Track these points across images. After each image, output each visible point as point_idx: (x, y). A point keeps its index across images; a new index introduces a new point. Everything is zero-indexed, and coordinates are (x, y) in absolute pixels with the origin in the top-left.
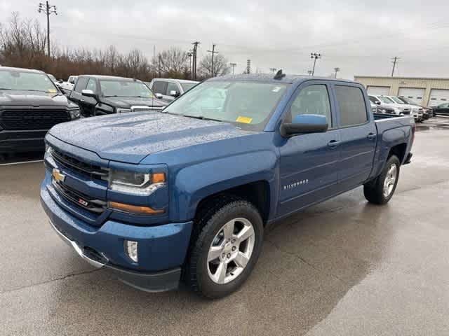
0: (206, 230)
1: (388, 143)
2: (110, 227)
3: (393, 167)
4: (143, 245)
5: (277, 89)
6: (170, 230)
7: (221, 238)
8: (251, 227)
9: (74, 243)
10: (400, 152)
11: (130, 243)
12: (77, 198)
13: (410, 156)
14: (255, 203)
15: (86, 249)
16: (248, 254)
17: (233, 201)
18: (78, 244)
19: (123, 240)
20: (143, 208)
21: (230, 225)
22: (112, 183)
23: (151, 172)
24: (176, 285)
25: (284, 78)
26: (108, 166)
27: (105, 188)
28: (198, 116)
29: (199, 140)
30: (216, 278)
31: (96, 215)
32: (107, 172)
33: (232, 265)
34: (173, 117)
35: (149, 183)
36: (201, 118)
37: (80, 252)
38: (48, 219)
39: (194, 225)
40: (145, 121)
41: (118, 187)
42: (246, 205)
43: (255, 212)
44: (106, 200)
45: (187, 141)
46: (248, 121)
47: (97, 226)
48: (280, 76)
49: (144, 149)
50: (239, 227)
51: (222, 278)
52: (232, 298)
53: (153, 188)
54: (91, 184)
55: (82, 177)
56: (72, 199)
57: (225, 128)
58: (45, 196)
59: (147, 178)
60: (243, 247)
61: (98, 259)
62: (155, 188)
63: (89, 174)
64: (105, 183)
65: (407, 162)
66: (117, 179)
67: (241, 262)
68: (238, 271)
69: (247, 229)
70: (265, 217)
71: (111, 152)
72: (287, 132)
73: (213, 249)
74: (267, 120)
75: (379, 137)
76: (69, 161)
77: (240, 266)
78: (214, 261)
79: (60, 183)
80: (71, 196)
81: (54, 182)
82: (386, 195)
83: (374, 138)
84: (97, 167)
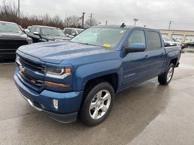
0: (89, 95)
1: (170, 58)
2: (45, 93)
3: (171, 69)
4: (61, 101)
5: (122, 32)
6: (73, 95)
7: (96, 99)
8: (109, 94)
9: (29, 100)
10: (175, 62)
11: (54, 100)
12: (31, 79)
13: (178, 64)
14: (112, 84)
15: (34, 102)
16: (108, 106)
17: (102, 82)
18: (31, 100)
19: (51, 99)
20: (61, 85)
21: (100, 93)
22: (46, 73)
23: (65, 68)
24: (75, 120)
25: (125, 27)
26: (45, 65)
27: (43, 75)
29: (87, 54)
30: (93, 117)
31: (40, 87)
32: (44, 67)
33: (100, 111)
34: (74, 44)
35: (64, 73)
36: (87, 44)
37: (31, 104)
38: (17, 89)
39: (84, 93)
40: (62, 45)
41: (49, 75)
42: (107, 84)
43: (111, 87)
44: (44, 81)
45: (81, 54)
46: (109, 46)
47: (39, 93)
48: (123, 26)
49: (62, 57)
50: (104, 94)
51: (96, 117)
52: (101, 125)
53: (66, 75)
54: (37, 73)
55: (33, 70)
56: (28, 80)
57: (98, 49)
58: (16, 78)
59: (63, 70)
60: (105, 103)
61: (40, 107)
63: (36, 68)
64: (43, 73)
65: (177, 66)
66: (49, 71)
67: (104, 110)
68: (103, 114)
69: (108, 95)
70: (115, 90)
71: (46, 58)
72: (126, 51)
73: (92, 104)
74: (117, 47)
75: (166, 55)
76: (27, 62)
77: (104, 111)
78: (93, 109)
79: (23, 72)
80: (28, 78)
81: (20, 72)
82: (167, 81)
83: (164, 55)
84: (39, 65)
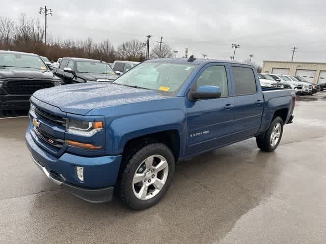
0: (132, 161)
1: (273, 108)
2: (66, 158)
3: (278, 125)
4: (87, 170)
5: (189, 68)
6: (105, 160)
7: (144, 169)
8: (166, 161)
9: (44, 169)
10: (283, 114)
11: (78, 168)
12: (48, 138)
13: (292, 117)
14: (169, 145)
15: (52, 172)
16: (163, 181)
17: (152, 143)
18: (47, 168)
19: (74, 166)
20: (88, 145)
21: (150, 159)
22: (68, 128)
23: (95, 121)
24: (110, 198)
25: (195, 61)
26: (66, 116)
27: (63, 131)
28: (134, 86)
29: (129, 101)
30: (139, 195)
31: (59, 149)
32: (65, 121)
33: (151, 188)
34: (118, 86)
35: (92, 129)
36: (136, 87)
37: (48, 174)
38: (29, 153)
39: (123, 159)
40: (97, 88)
41: (73, 131)
42: (162, 147)
43: (169, 152)
44: (64, 140)
45: (121, 101)
46: (166, 89)
47: (58, 157)
48: (192, 59)
49: (90, 106)
50: (157, 161)
51: (143, 196)
52: (151, 210)
53: (94, 131)
54: (56, 128)
55: (50, 124)
56: (45, 139)
57: (149, 94)
58: (28, 137)
59: (90, 124)
60: (160, 175)
61: (59, 180)
62: (96, 132)
63: (54, 122)
64: (64, 128)
65: (290, 121)
66: (72, 125)
67: (158, 186)
68: (156, 192)
69: (163, 163)
70: (176, 155)
71: (68, 107)
72: (194, 97)
73: (137, 175)
74: (178, 90)
75: (265, 104)
77: (158, 189)
78: (138, 183)
79: (37, 128)
80: (45, 137)
81: (35, 128)
82: (272, 145)
83: (262, 104)
84: (59, 117)
